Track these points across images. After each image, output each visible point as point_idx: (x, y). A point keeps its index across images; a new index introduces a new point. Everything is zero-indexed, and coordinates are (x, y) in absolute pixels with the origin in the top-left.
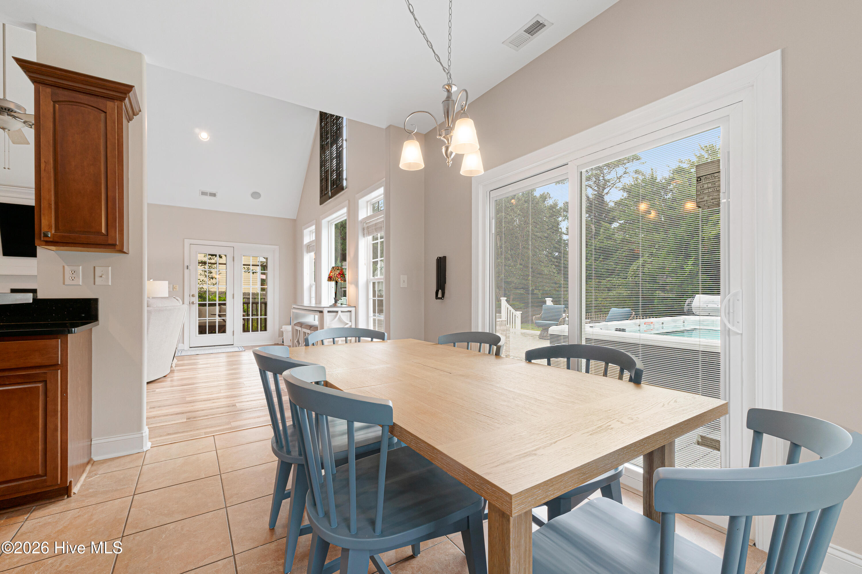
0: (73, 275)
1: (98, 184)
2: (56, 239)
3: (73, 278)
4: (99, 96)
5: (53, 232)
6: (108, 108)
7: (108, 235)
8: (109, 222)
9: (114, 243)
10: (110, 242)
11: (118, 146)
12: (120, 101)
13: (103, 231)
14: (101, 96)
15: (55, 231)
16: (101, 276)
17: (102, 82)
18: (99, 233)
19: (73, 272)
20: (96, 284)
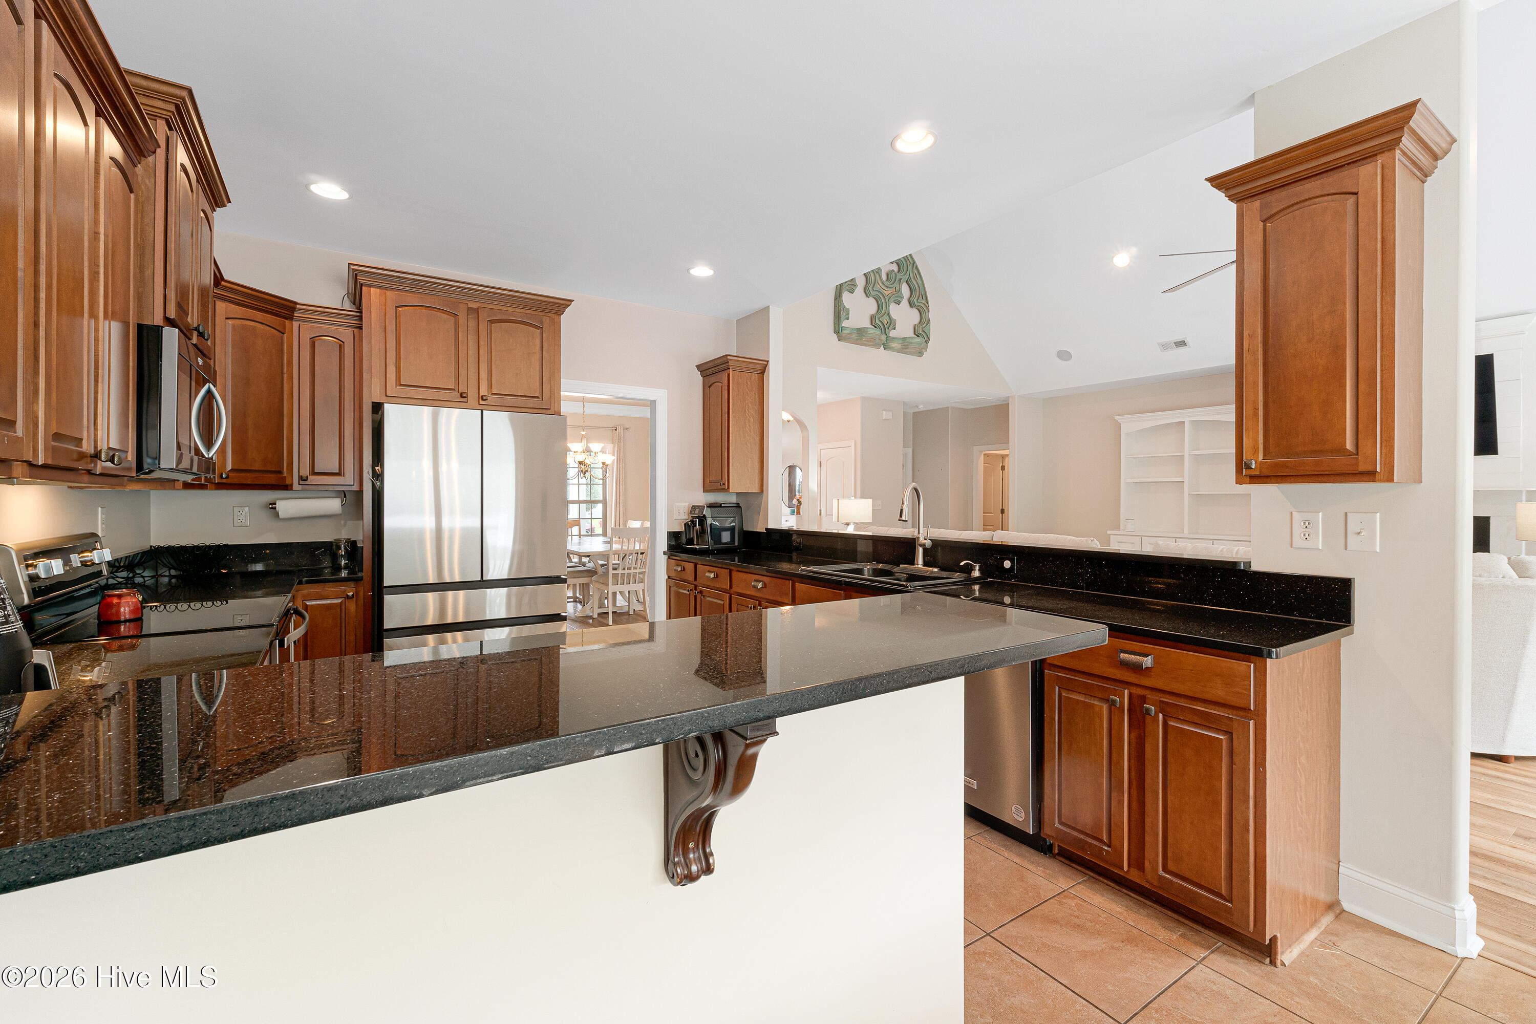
0: (1306, 529)
1: (1338, 350)
2: (1266, 472)
3: (1307, 535)
4: (1343, 166)
5: (1261, 457)
6: (1360, 183)
7: (1357, 454)
8: (1360, 426)
9: (1370, 468)
10: (1362, 468)
11: (1383, 253)
12: (1389, 150)
13: (1349, 445)
14: (1348, 164)
15: (1264, 455)
16: (1359, 533)
17: (1347, 134)
18: (1341, 450)
19: (1307, 523)
20: (1349, 547)
